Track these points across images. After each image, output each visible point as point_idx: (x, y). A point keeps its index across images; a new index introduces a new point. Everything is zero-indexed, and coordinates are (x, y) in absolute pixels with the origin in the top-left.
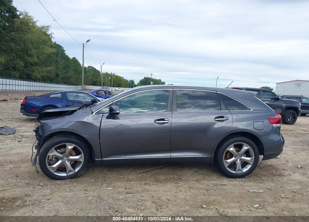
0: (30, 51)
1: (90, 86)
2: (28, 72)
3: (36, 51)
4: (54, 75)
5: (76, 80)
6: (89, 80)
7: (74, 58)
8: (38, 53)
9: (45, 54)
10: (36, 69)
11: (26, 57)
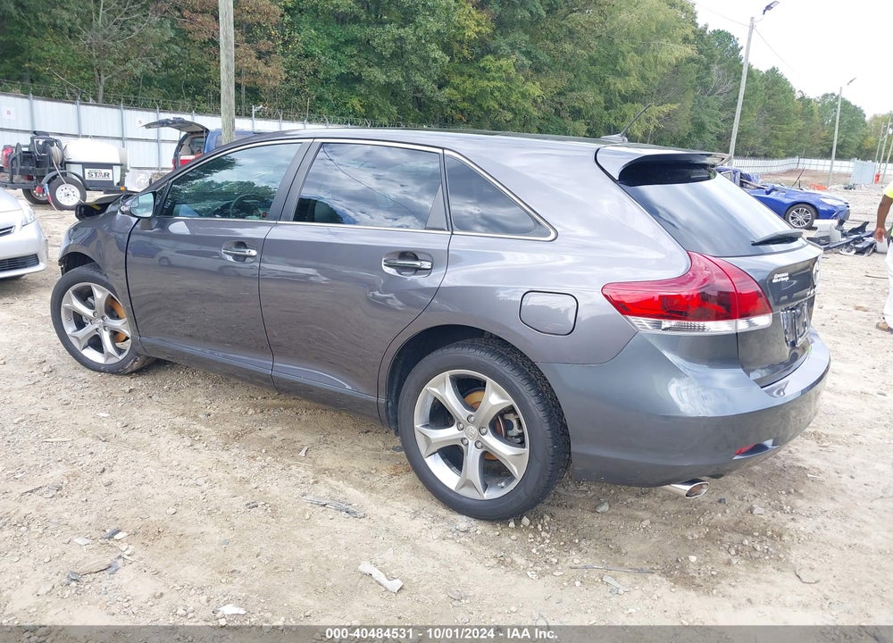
0: (623, 60)
1: (814, 161)
2: (612, 121)
3: (638, 59)
4: (689, 127)
5: (765, 142)
6: (818, 141)
7: (774, 71)
8: (643, 64)
9: (663, 64)
10: (630, 113)
11: (611, 79)
